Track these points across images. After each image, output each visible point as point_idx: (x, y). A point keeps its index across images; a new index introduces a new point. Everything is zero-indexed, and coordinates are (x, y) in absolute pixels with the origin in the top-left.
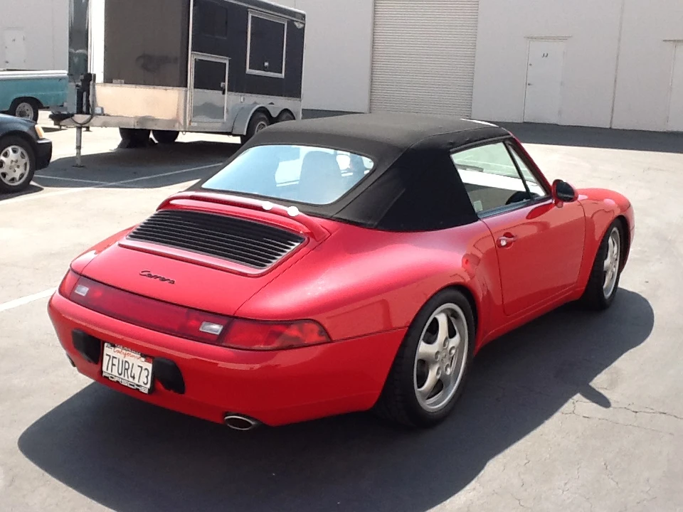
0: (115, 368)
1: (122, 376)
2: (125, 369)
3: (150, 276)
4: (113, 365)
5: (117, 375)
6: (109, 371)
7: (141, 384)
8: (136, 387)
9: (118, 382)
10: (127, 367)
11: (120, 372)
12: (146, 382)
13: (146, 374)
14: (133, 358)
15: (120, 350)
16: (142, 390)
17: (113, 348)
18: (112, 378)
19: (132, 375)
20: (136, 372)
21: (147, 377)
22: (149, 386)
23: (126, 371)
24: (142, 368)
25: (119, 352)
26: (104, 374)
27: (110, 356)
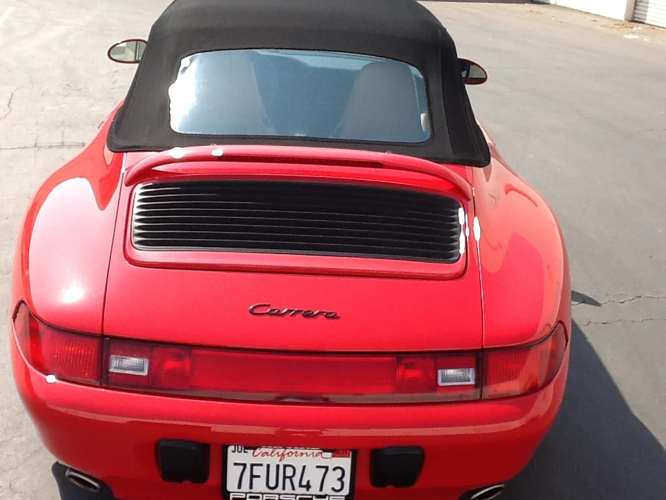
0: (260, 482)
1: (279, 490)
2: (285, 477)
3: (274, 313)
4: (252, 476)
5: (267, 490)
6: (246, 489)
7: (327, 491)
11: (272, 484)
12: (338, 486)
13: (339, 475)
14: (303, 457)
15: (269, 450)
17: (250, 451)
19: (304, 483)
20: (314, 476)
21: (340, 479)
22: (346, 491)
23: (288, 481)
24: (327, 468)
25: (267, 453)
26: (232, 496)
27: (245, 465)
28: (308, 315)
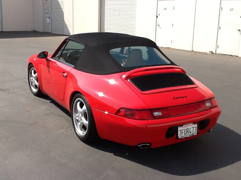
0: (183, 134)
1: (186, 135)
2: (187, 131)
3: (177, 98)
4: (182, 133)
5: (184, 135)
6: (181, 136)
7: (194, 133)
8: (192, 135)
9: (185, 137)
10: (188, 130)
11: (185, 134)
12: (195, 131)
13: (195, 129)
14: (190, 126)
15: (184, 126)
16: (194, 135)
17: (182, 127)
18: (183, 137)
19: (190, 132)
20: (191, 130)
21: (196, 129)
22: (197, 132)
23: (188, 132)
24: (193, 127)
25: (184, 127)
26: (179, 138)
27: (181, 130)
28: (182, 97)
